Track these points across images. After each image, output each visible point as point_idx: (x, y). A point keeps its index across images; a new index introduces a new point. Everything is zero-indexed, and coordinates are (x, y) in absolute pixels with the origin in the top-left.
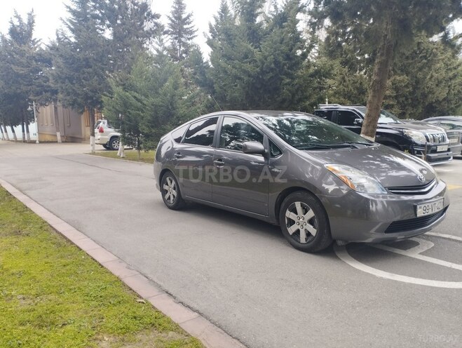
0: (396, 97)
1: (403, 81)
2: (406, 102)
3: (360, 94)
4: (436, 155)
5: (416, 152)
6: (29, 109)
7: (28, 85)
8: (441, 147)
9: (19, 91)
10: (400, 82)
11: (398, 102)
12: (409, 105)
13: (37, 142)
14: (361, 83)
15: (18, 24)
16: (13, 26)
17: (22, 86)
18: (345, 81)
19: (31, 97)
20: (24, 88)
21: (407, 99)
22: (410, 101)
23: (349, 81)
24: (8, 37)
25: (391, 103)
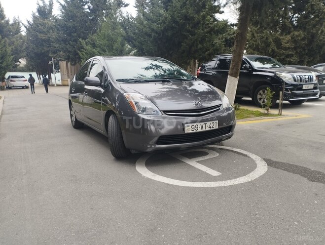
0: (295, 48)
1: (299, 36)
2: (303, 52)
3: (266, 47)
4: (302, 92)
5: (284, 89)
6: (50, 63)
7: (48, 47)
8: (307, 85)
9: (43, 51)
10: (297, 36)
11: (297, 52)
12: (307, 54)
13: (55, 85)
14: (267, 38)
15: (42, 5)
16: (39, 6)
17: (45, 47)
18: (254, 37)
19: (50, 55)
20: (46, 49)
21: (304, 50)
22: (307, 51)
23: (258, 36)
24: (37, 14)
25: (290, 53)
